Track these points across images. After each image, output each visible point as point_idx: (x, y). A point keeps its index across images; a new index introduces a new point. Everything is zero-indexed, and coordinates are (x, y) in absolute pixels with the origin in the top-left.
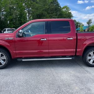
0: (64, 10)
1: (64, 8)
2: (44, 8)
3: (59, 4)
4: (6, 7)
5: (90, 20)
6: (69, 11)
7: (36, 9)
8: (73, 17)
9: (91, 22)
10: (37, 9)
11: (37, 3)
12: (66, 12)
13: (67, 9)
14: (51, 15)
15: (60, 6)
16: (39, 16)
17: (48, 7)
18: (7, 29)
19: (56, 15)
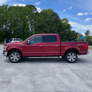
0: (63, 22)
1: (63, 20)
2: (45, 21)
3: (59, 17)
4: (11, 19)
5: (88, 31)
6: (68, 23)
7: (37, 21)
8: (71, 28)
9: (89, 33)
10: (39, 21)
11: (39, 16)
12: (65, 24)
13: (66, 21)
14: (52, 26)
15: (60, 19)
16: (40, 27)
17: (49, 20)
18: (13, 39)
19: (56, 27)
